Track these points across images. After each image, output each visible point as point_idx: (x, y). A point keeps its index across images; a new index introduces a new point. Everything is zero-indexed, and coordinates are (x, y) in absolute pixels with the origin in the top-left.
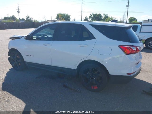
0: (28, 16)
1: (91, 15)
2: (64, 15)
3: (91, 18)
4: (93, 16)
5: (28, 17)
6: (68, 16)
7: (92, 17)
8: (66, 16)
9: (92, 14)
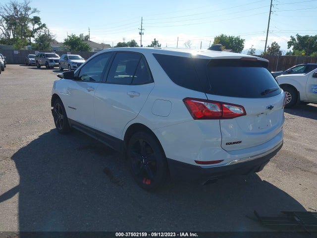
0: (155, 41)
1: (293, 39)
2: (231, 39)
3: (292, 47)
4: (297, 42)
5: (155, 43)
6: (239, 41)
7: (294, 44)
8: (235, 40)
9: (296, 37)
